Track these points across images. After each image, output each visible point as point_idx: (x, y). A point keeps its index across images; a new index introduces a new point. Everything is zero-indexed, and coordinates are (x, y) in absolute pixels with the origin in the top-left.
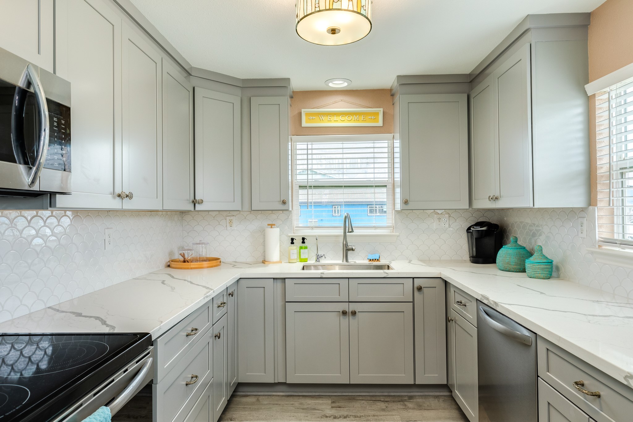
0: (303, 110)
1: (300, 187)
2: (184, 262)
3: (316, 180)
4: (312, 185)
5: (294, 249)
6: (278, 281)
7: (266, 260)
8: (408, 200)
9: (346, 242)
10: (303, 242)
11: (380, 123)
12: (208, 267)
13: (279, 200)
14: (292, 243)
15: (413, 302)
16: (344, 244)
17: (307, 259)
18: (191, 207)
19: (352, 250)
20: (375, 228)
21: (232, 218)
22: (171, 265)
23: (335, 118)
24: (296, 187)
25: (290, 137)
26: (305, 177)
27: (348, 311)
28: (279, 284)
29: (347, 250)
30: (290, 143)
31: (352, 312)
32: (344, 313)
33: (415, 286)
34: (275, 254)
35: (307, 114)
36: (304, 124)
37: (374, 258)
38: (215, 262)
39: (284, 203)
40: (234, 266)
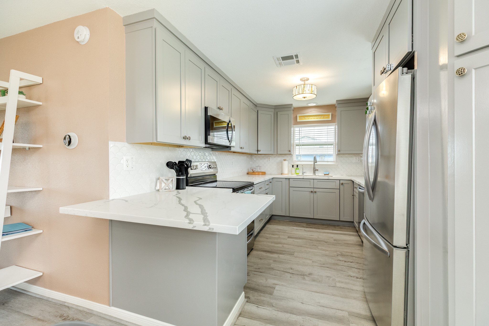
0: (298, 115)
1: (296, 145)
2: (253, 172)
3: (303, 143)
4: (301, 145)
5: (294, 169)
6: (287, 179)
7: (283, 173)
8: (340, 150)
9: (315, 167)
10: (297, 167)
11: (330, 119)
12: (261, 174)
13: (288, 150)
14: (293, 167)
15: (340, 189)
16: (314, 168)
17: (299, 173)
18: (256, 153)
19: (317, 170)
20: (328, 162)
21: (270, 157)
22: (248, 173)
23: (311, 117)
24: (295, 145)
25: (292, 126)
26: (298, 141)
27: (313, 191)
28: (287, 181)
29: (315, 170)
30: (292, 128)
31: (315, 192)
32: (312, 192)
33: (340, 183)
34: (286, 171)
35: (300, 117)
36: (298, 120)
37: (326, 174)
38: (264, 173)
39: (290, 151)
40: (271, 175)
